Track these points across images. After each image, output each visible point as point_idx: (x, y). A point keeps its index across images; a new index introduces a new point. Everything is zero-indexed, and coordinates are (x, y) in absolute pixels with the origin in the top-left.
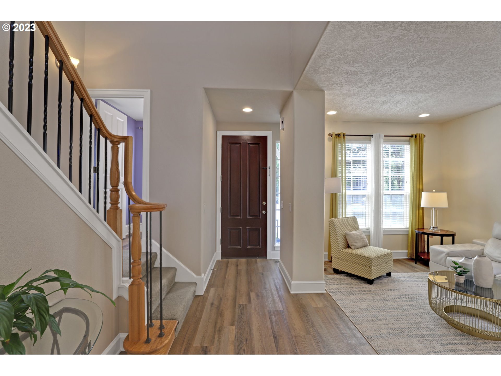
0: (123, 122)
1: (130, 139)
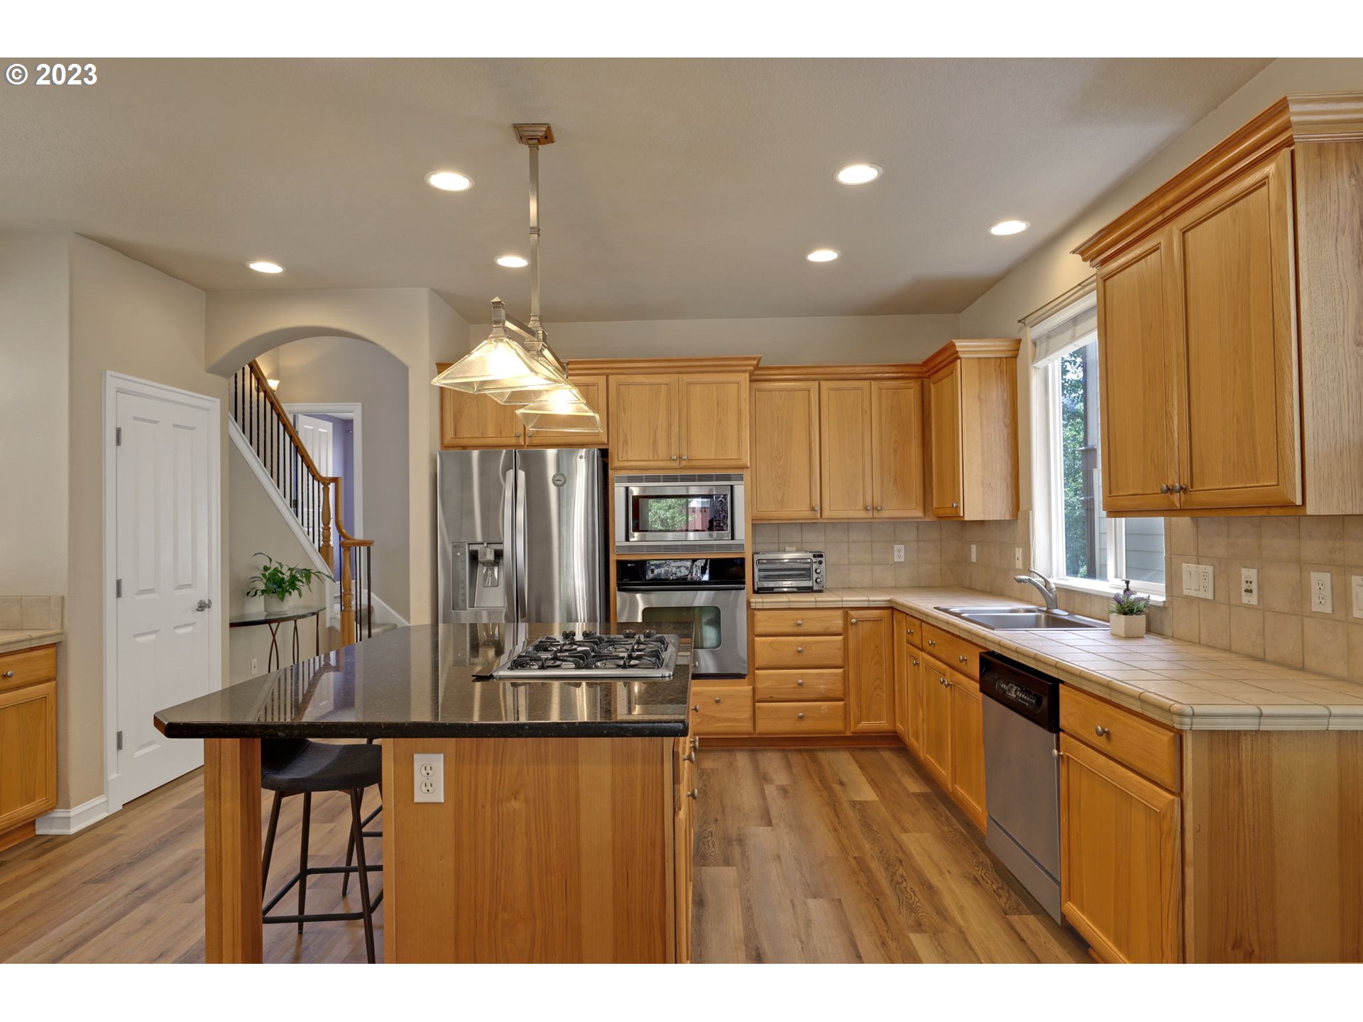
0: (327, 433)
1: (340, 480)
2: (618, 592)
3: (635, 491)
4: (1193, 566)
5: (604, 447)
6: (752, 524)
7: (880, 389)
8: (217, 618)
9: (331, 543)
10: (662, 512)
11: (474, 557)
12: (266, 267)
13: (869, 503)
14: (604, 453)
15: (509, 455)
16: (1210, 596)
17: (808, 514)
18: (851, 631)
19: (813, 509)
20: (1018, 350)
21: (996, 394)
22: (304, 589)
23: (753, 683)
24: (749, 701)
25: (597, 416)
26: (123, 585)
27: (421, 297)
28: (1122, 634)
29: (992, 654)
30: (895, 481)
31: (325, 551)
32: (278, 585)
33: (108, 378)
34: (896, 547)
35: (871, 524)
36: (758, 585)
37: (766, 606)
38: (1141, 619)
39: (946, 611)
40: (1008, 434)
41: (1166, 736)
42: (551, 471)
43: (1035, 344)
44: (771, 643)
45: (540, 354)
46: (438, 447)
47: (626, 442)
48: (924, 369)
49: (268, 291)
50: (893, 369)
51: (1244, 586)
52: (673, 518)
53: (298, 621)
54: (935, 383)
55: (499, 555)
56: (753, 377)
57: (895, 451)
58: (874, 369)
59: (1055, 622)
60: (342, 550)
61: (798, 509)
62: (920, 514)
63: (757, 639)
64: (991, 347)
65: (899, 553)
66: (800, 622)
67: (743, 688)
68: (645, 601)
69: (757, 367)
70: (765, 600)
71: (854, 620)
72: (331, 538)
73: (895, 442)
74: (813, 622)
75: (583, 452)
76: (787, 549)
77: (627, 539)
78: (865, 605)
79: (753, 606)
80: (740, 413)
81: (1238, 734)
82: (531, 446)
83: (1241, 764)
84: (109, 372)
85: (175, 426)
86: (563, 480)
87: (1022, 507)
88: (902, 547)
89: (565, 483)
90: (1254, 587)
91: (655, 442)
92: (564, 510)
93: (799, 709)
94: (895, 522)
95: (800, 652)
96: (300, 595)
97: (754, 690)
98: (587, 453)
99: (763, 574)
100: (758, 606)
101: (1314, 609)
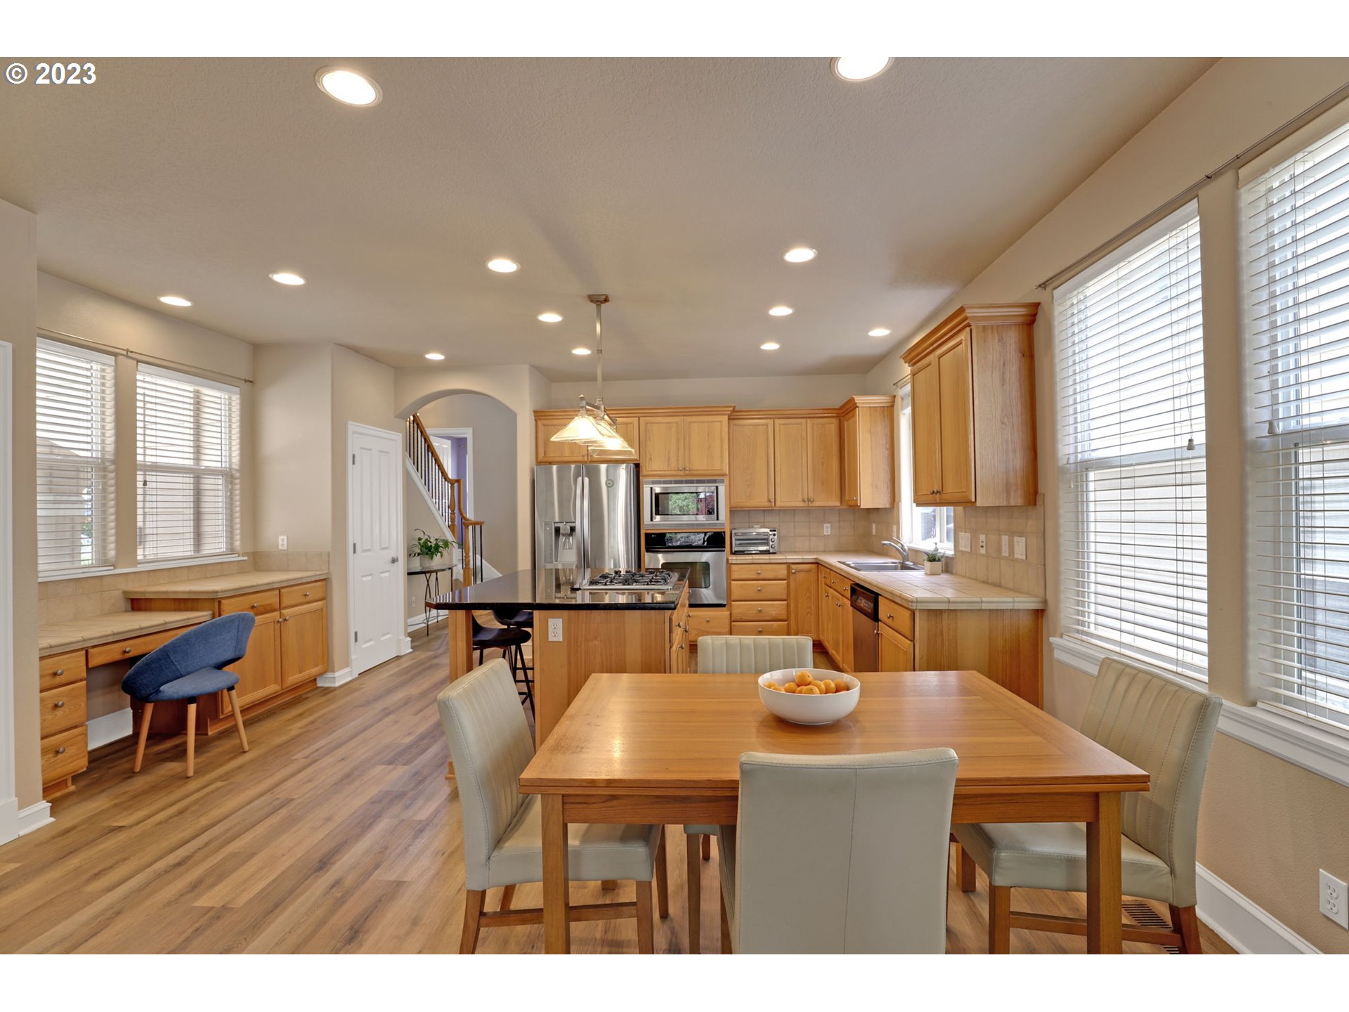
0: (450, 448)
1: (461, 481)
2: (646, 553)
3: (658, 490)
4: (964, 534)
5: (637, 462)
6: (730, 511)
7: (813, 424)
8: (401, 568)
9: (456, 523)
10: (680, 501)
11: (557, 530)
12: (435, 357)
13: (806, 497)
14: (637, 466)
15: (578, 469)
16: (968, 550)
17: (767, 504)
18: (792, 577)
19: (770, 501)
20: (894, 402)
21: (881, 428)
22: (445, 552)
23: (730, 610)
24: (727, 621)
25: (633, 451)
26: (357, 546)
27: (525, 370)
28: (930, 573)
29: (857, 585)
30: (823, 483)
31: (452, 527)
32: (429, 550)
33: (349, 426)
34: (825, 525)
35: (809, 510)
36: (735, 549)
37: (738, 562)
38: (938, 565)
39: (844, 563)
40: (888, 454)
41: (907, 613)
42: (603, 479)
43: (902, 399)
44: (741, 585)
45: (603, 418)
46: (534, 463)
47: (651, 459)
48: (841, 411)
49: (436, 368)
50: (821, 411)
51: (981, 544)
52: (688, 506)
53: (438, 573)
54: (847, 421)
55: (573, 529)
56: (732, 417)
57: (823, 464)
58: (809, 412)
59: (904, 567)
60: (463, 527)
61: (760, 500)
62: (839, 504)
63: (733, 582)
64: (879, 400)
65: (827, 529)
66: (759, 572)
67: (723, 613)
68: (664, 558)
69: (734, 411)
70: (738, 558)
71: (793, 571)
72: (456, 520)
74: (768, 572)
75: (624, 466)
76: (755, 526)
77: (652, 520)
78: (801, 561)
79: (730, 562)
80: (722, 440)
81: (941, 611)
82: (592, 462)
83: (942, 626)
84: (350, 422)
85: (380, 451)
86: (611, 484)
87: (896, 500)
88: (829, 525)
89: (613, 485)
90: (984, 544)
91: (669, 459)
92: (611, 502)
93: (759, 626)
94: (824, 509)
95: (759, 590)
96: (442, 556)
97: (731, 614)
98: (627, 467)
99: (738, 542)
100: (734, 562)
101: (1004, 554)
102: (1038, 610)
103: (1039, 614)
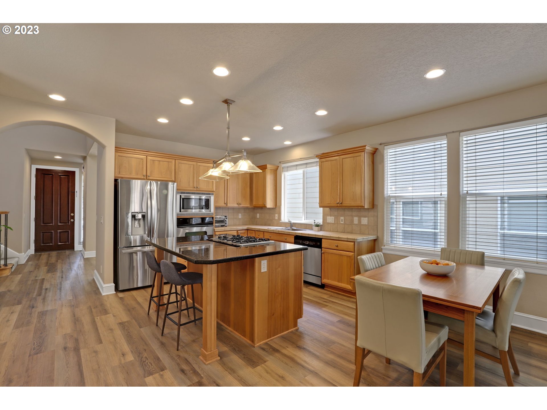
3: (183, 197)
4: (329, 217)
11: (133, 217)
12: (58, 98)
13: (238, 203)
16: (333, 222)
17: (224, 205)
20: (278, 168)
21: (273, 178)
28: (317, 230)
30: (244, 197)
34: (239, 214)
35: (237, 208)
38: (319, 227)
41: (352, 244)
43: (283, 168)
49: (51, 105)
51: (341, 220)
55: (143, 216)
59: (294, 229)
61: (221, 203)
62: (249, 206)
64: (273, 167)
65: (240, 216)
73: (244, 187)
77: (180, 211)
78: (241, 229)
79: (215, 231)
86: (166, 192)
87: (278, 205)
88: (241, 214)
90: (343, 220)
91: (189, 181)
98: (173, 184)
100: (217, 231)
101: (355, 223)
102: (374, 240)
103: (375, 240)
